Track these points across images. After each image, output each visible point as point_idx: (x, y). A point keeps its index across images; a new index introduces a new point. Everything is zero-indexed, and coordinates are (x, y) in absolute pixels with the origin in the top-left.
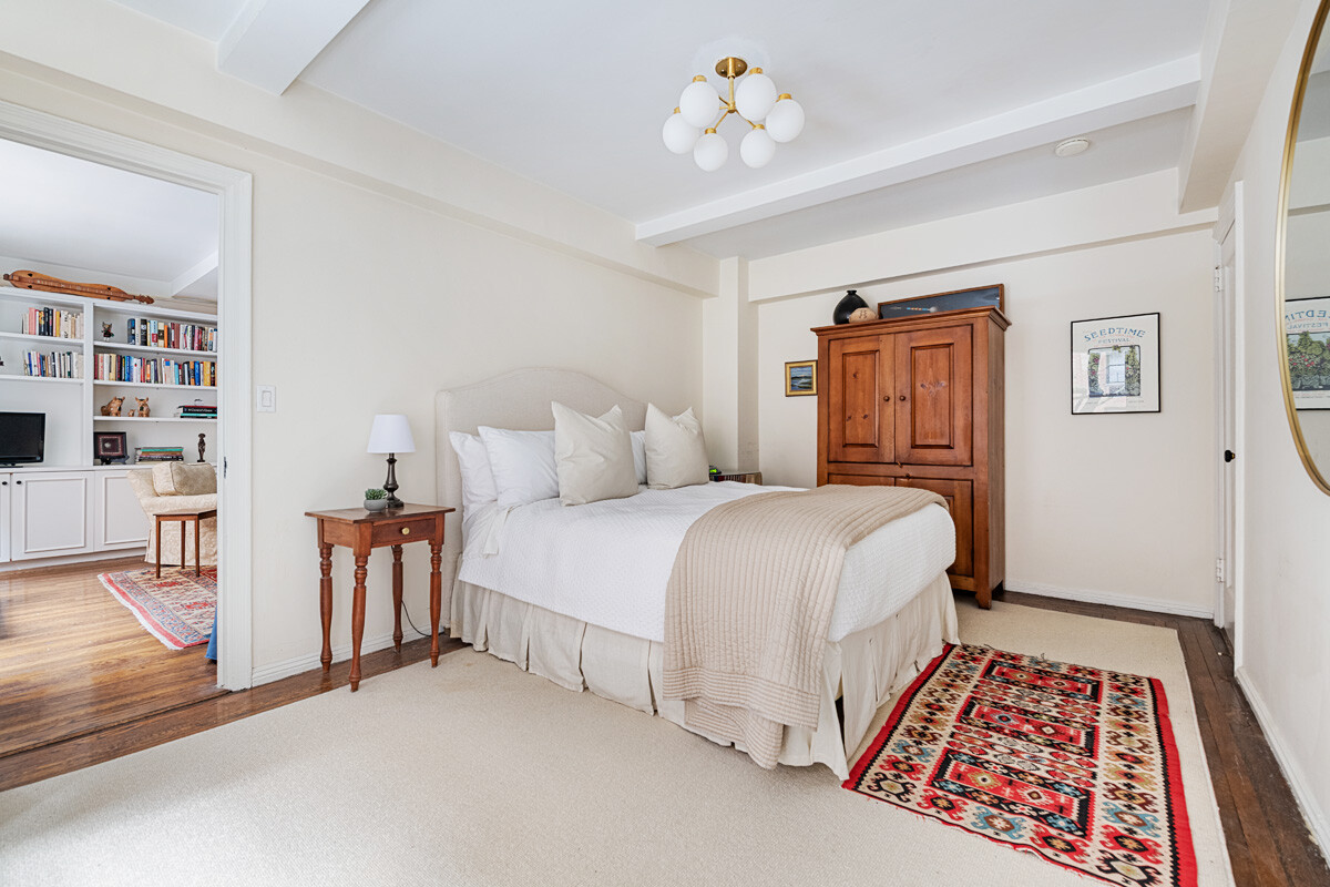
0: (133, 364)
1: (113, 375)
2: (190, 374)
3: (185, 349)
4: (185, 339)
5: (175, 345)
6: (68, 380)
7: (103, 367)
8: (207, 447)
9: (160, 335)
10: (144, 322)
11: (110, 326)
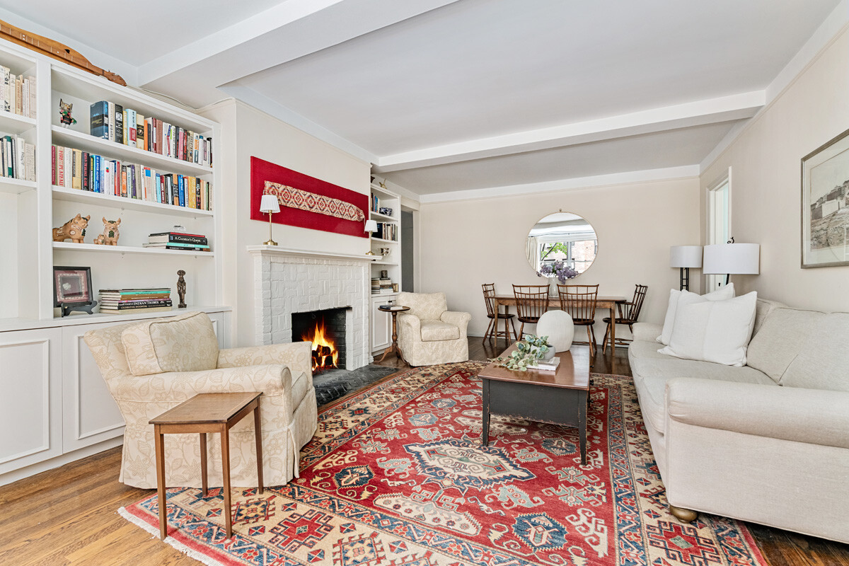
0: (103, 169)
1: (78, 180)
2: (174, 191)
3: (167, 157)
4: (168, 143)
5: (157, 148)
6: (9, 180)
7: (62, 167)
8: (188, 287)
9: (138, 133)
10: (119, 109)
11: (70, 109)
